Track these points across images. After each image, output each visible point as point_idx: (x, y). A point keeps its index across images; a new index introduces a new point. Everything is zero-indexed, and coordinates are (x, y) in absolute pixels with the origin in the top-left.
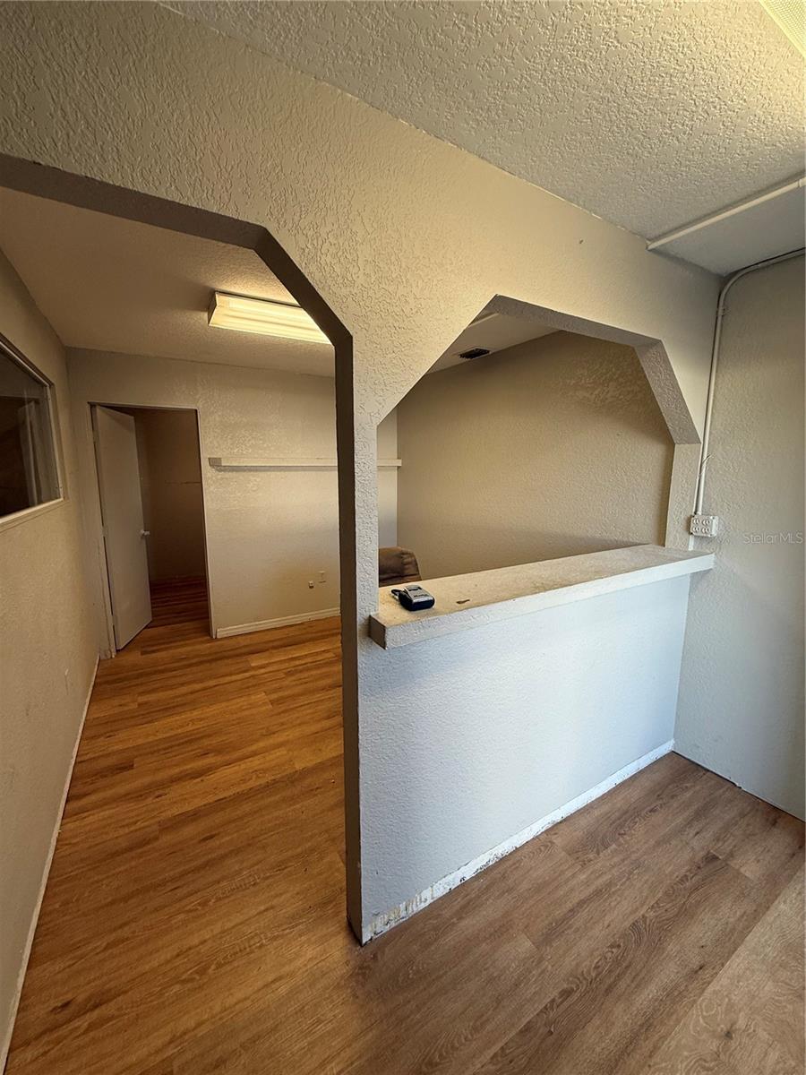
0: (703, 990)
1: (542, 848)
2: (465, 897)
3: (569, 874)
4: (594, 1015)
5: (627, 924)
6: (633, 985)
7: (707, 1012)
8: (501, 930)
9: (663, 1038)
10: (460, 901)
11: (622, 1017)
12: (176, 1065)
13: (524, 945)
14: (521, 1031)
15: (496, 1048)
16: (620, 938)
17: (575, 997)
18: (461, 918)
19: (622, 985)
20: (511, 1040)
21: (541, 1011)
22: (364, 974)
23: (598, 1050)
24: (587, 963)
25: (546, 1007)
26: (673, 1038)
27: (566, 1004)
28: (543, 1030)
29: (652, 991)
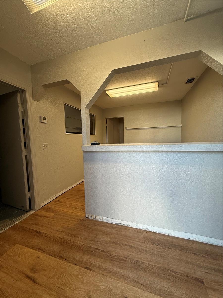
0: (134, 286)
1: (138, 232)
2: (110, 225)
3: (137, 240)
4: (102, 259)
5: (136, 259)
6: (118, 266)
7: (128, 289)
8: (107, 234)
9: (110, 277)
10: (107, 225)
11: (107, 265)
12: (58, 212)
13: (108, 239)
14: (89, 246)
15: (83, 244)
16: (129, 258)
17: (104, 253)
18: (104, 227)
19: (116, 263)
20: (86, 245)
21: (95, 248)
22: (82, 221)
23: (96, 262)
24: (115, 253)
25: (97, 249)
26: (111, 280)
27: (101, 252)
28: (92, 250)
29: (121, 271)
